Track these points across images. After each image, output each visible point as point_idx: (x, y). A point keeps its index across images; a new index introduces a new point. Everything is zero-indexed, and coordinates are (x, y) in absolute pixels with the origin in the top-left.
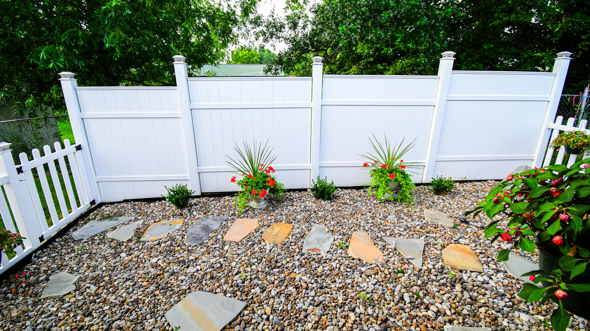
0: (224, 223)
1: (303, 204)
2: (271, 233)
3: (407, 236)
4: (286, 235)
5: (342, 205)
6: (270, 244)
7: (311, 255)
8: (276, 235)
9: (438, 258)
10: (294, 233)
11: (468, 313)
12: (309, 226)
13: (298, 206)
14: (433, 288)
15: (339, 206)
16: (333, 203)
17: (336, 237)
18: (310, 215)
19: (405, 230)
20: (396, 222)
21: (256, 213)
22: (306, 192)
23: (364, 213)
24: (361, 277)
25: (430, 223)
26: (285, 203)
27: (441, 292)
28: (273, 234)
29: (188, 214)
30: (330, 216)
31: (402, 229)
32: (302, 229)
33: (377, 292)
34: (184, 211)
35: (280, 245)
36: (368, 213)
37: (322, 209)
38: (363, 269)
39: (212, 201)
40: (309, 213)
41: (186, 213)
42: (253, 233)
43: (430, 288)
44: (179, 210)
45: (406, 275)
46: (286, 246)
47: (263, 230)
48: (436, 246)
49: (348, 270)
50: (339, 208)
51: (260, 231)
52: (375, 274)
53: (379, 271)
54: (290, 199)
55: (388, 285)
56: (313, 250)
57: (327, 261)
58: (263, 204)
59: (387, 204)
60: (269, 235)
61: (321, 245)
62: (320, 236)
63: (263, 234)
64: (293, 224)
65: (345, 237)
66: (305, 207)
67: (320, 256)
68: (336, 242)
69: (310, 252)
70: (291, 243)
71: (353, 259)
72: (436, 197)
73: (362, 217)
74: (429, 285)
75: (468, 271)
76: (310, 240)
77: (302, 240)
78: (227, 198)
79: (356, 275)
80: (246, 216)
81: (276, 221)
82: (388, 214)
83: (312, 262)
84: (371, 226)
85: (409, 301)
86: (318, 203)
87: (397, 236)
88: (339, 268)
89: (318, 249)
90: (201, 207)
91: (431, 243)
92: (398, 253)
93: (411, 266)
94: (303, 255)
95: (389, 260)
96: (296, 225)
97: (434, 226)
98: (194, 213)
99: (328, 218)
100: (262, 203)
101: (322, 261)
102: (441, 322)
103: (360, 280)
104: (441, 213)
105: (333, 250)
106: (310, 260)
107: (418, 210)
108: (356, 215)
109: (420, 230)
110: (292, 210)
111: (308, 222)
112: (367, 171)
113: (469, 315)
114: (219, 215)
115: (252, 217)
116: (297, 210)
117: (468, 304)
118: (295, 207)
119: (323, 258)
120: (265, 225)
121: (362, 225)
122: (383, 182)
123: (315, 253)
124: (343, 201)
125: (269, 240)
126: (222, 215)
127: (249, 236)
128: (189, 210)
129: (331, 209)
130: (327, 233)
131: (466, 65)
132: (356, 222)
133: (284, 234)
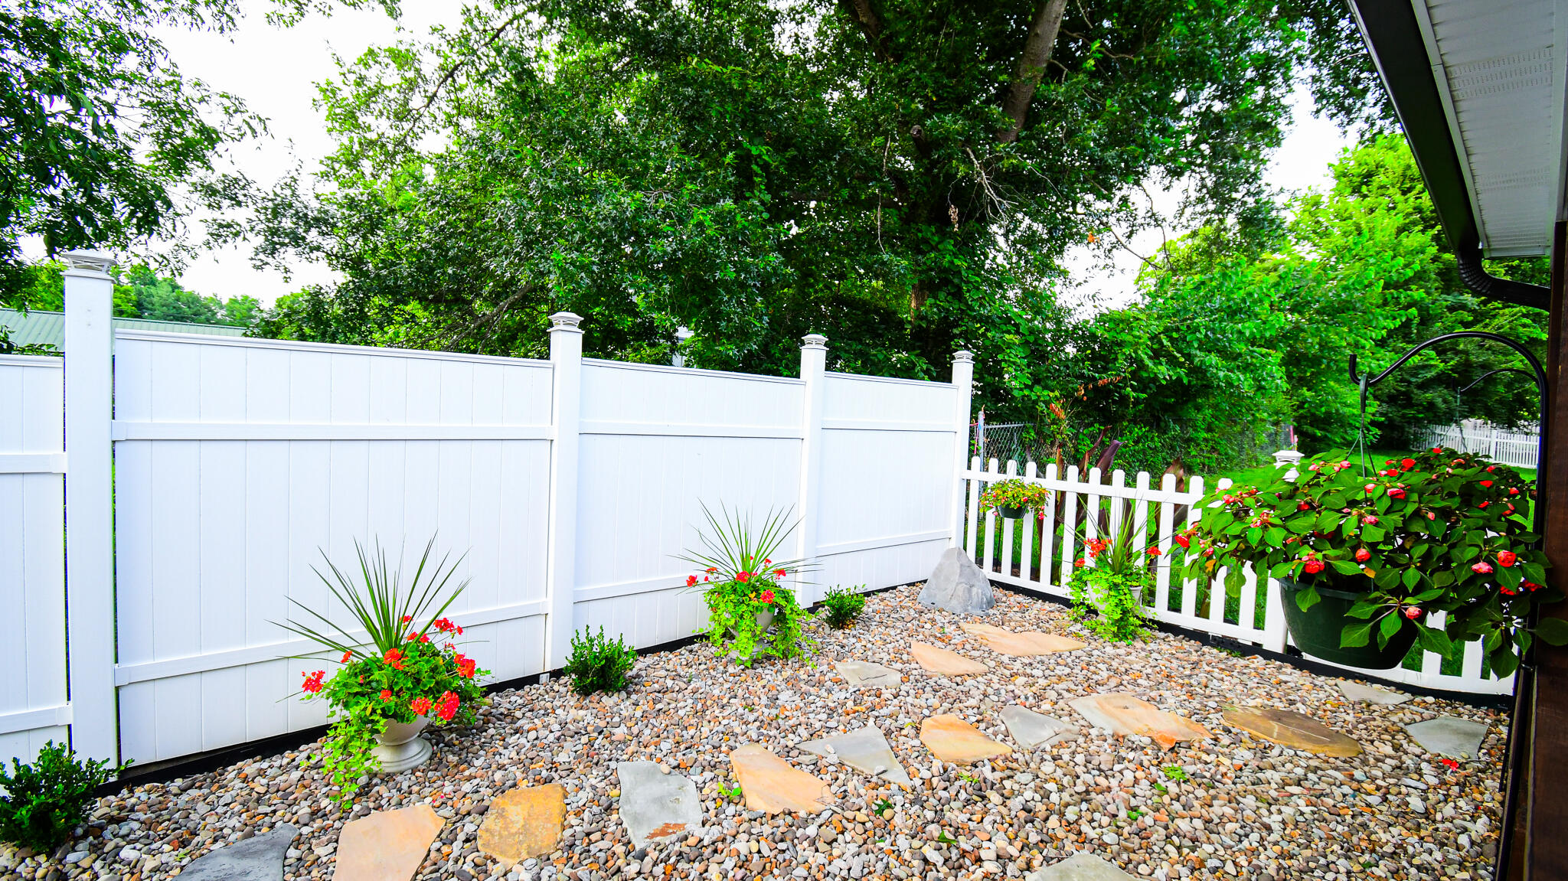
0: (293, 853)
1: (551, 719)
2: (506, 828)
3: (841, 727)
4: (558, 820)
5: (660, 695)
6: (521, 863)
7: (666, 847)
8: (526, 830)
9: (925, 754)
10: (574, 805)
11: (1039, 838)
12: (608, 773)
13: (538, 729)
14: (956, 815)
15: (655, 701)
16: (634, 697)
17: (700, 779)
18: (590, 743)
19: (830, 717)
20: (802, 705)
21: (405, 786)
22: (536, 686)
23: (725, 701)
24: (817, 850)
25: (862, 689)
26: (492, 731)
27: (974, 818)
28: (513, 831)
29: (98, 865)
30: (647, 731)
31: (824, 717)
32: (594, 788)
33: (872, 869)
34: (71, 857)
35: (559, 853)
36: (732, 701)
37: (617, 719)
38: (811, 831)
39: (184, 790)
40: (585, 739)
41: (85, 864)
42: (439, 850)
43: (953, 817)
44: (42, 858)
45: (898, 808)
46: (578, 850)
47: (470, 828)
48: (904, 732)
49: (782, 846)
50: (659, 706)
51: (461, 837)
52: (842, 833)
53: (844, 821)
54: (502, 714)
55: (881, 845)
56: (663, 832)
57: (720, 846)
58: (417, 753)
59: (760, 670)
60: (501, 837)
61: (675, 812)
62: (657, 788)
63: (479, 842)
64: (557, 782)
65: (721, 772)
66: (563, 725)
67: (692, 841)
68: (706, 791)
69: (657, 839)
70: (588, 834)
71: (773, 817)
72: (839, 633)
73: (726, 713)
74: (948, 814)
75: (986, 761)
76: (637, 808)
77: (614, 817)
78: (250, 767)
79: (805, 851)
80: (371, 805)
81: (499, 790)
82: (776, 692)
83: (680, 866)
84: (759, 728)
85: (942, 860)
86: (591, 705)
87: (824, 735)
88: (759, 852)
89: (675, 825)
90: (148, 825)
91: (893, 728)
92: (850, 770)
93: (894, 787)
94: (642, 855)
95: (845, 791)
96: (571, 782)
97: (873, 692)
98: (128, 853)
99: (645, 738)
100: (415, 748)
101: (707, 852)
102: (1017, 875)
103: (821, 858)
104: (865, 662)
105: (712, 812)
106: (673, 860)
107: (825, 668)
108: (708, 712)
109: (857, 708)
110: (528, 745)
111: (597, 764)
112: (698, 596)
113: (1042, 841)
114: (251, 835)
115: (400, 804)
116: (545, 741)
117: (1026, 822)
118: (532, 735)
119: (705, 843)
120: (469, 814)
121: (737, 730)
122: (745, 615)
123: (674, 837)
124: (656, 686)
125: (513, 851)
126: (265, 830)
127: (428, 863)
128: (96, 849)
129: (639, 714)
130: (669, 777)
131: (787, 367)
132: (721, 728)
133: (548, 820)
